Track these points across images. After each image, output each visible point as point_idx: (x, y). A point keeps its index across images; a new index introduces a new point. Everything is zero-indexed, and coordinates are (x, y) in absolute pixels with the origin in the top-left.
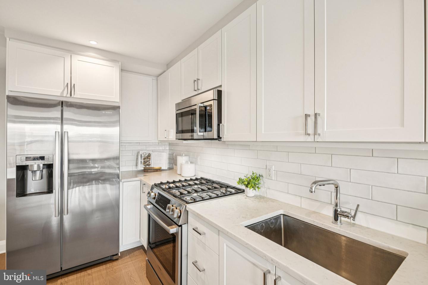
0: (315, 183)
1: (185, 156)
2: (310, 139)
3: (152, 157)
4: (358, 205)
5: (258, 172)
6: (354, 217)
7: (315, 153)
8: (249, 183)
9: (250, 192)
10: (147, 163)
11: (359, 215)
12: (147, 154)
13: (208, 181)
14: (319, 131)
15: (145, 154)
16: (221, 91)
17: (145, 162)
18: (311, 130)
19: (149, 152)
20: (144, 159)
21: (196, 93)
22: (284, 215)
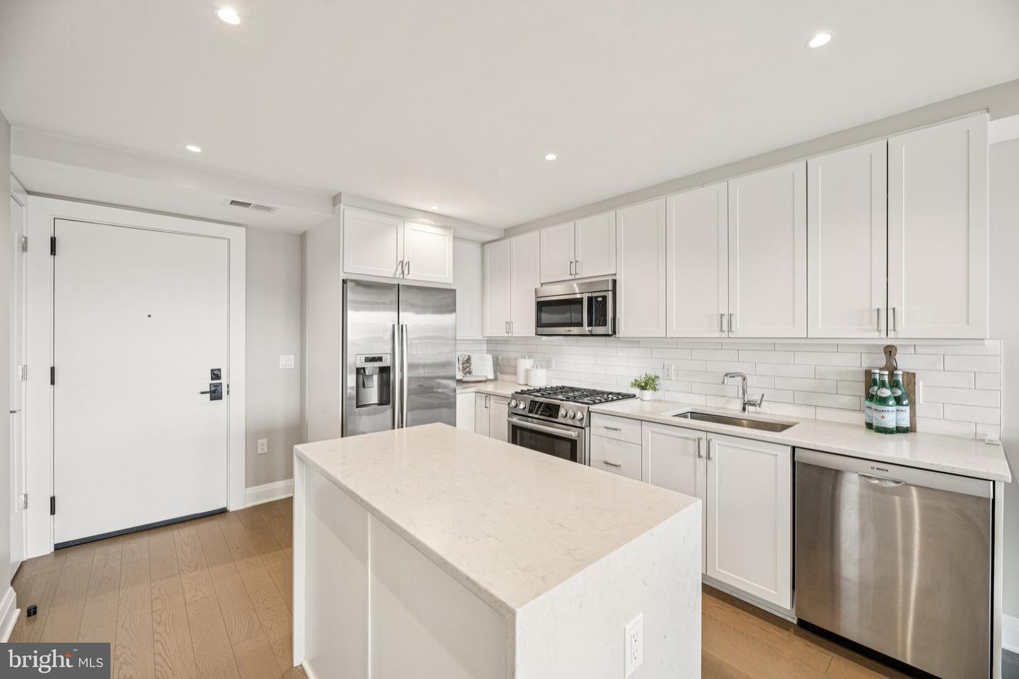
0: (726, 375)
1: (528, 357)
2: (725, 335)
3: (473, 361)
4: (763, 395)
5: (652, 374)
6: (760, 405)
7: (722, 349)
8: (646, 384)
9: (648, 394)
10: (468, 369)
11: (763, 403)
12: (467, 357)
13: (572, 389)
14: (733, 329)
15: (463, 356)
16: (616, 280)
17: (464, 369)
18: (725, 328)
19: (469, 354)
20: (463, 364)
21: (573, 277)
22: (691, 412)
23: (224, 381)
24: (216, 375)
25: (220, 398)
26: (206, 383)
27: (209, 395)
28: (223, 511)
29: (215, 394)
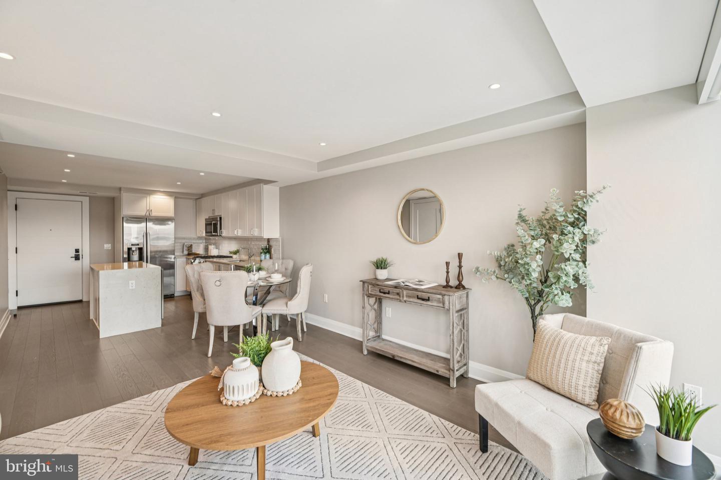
23: (80, 253)
24: (77, 251)
25: (79, 259)
26: (73, 254)
27: (74, 258)
28: (81, 301)
29: (77, 258)
